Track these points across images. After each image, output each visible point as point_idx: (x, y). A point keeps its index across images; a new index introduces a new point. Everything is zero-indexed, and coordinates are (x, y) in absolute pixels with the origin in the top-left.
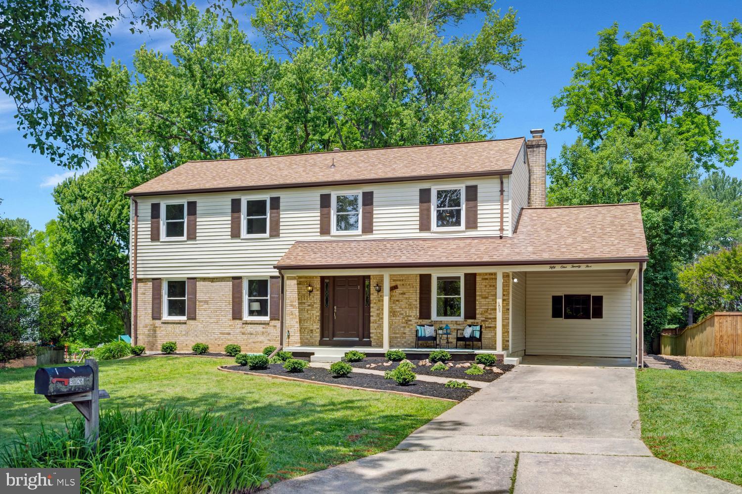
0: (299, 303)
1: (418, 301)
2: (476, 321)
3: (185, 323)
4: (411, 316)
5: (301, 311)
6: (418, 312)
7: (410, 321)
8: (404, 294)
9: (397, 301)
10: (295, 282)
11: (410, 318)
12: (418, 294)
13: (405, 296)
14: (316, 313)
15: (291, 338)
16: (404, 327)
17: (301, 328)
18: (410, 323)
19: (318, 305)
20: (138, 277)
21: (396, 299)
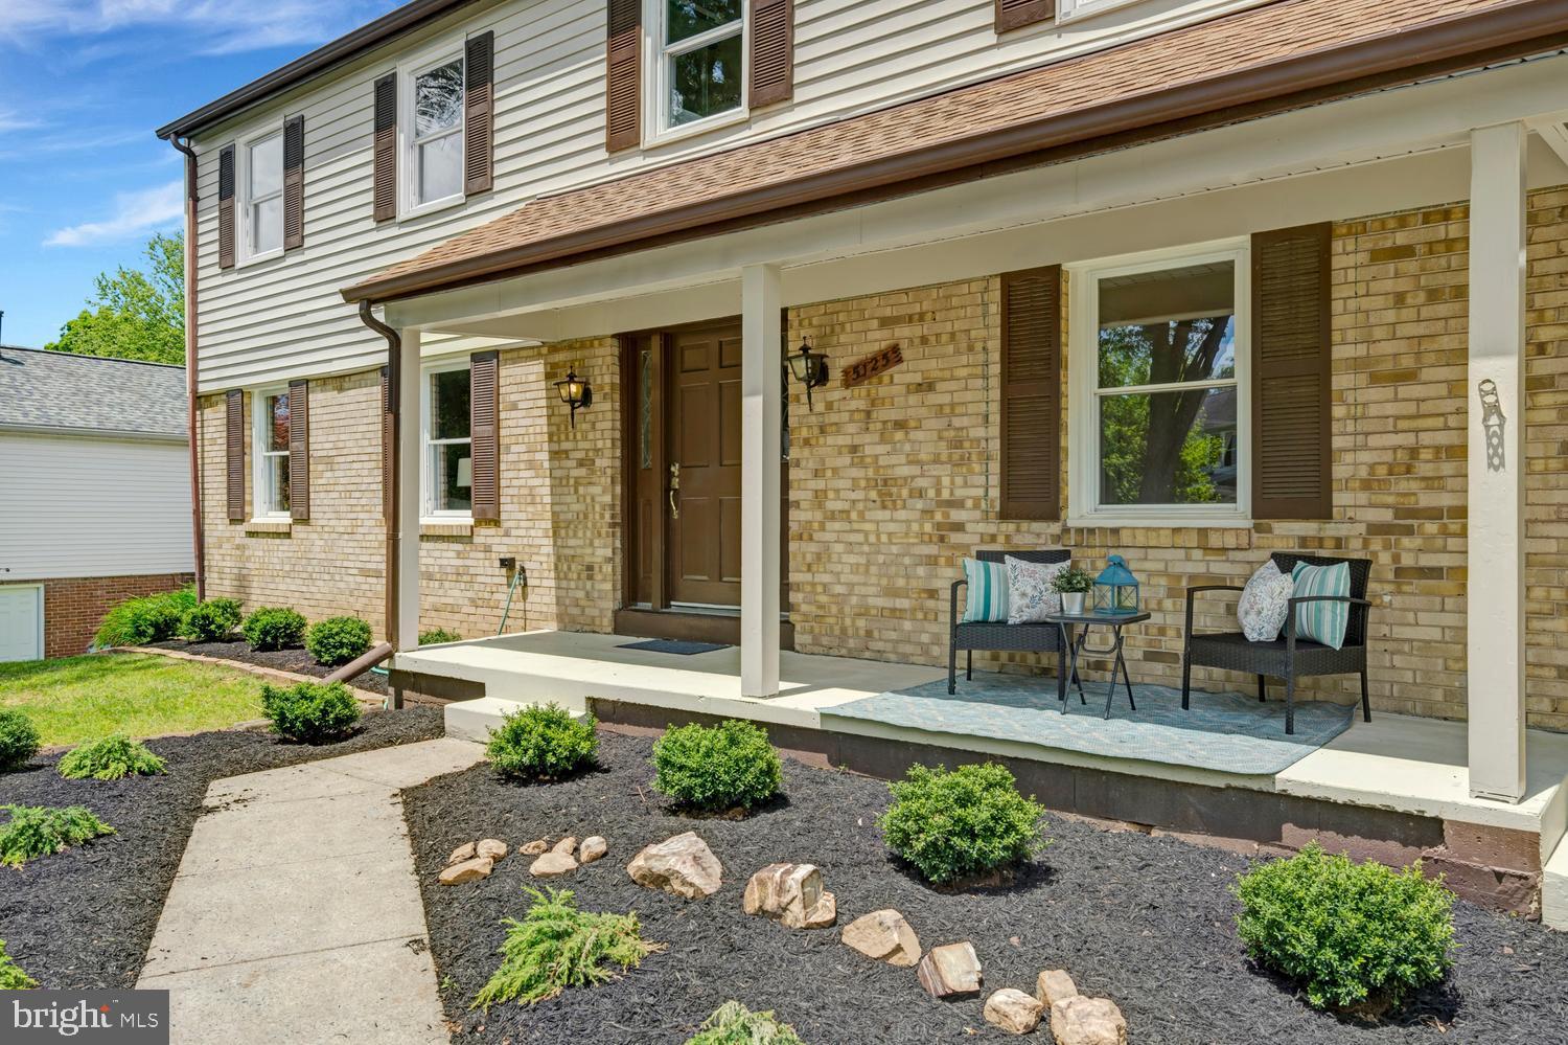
0: (555, 455)
1: (995, 418)
2: (1331, 530)
3: (288, 535)
4: (958, 504)
5: (558, 484)
6: (995, 480)
7: (959, 527)
8: (927, 386)
9: (900, 425)
10: (537, 368)
11: (956, 515)
12: (995, 382)
13: (933, 398)
14: (603, 493)
15: (531, 598)
16: (932, 561)
17: (559, 558)
18: (955, 538)
19: (608, 461)
20: (203, 388)
21: (895, 415)
